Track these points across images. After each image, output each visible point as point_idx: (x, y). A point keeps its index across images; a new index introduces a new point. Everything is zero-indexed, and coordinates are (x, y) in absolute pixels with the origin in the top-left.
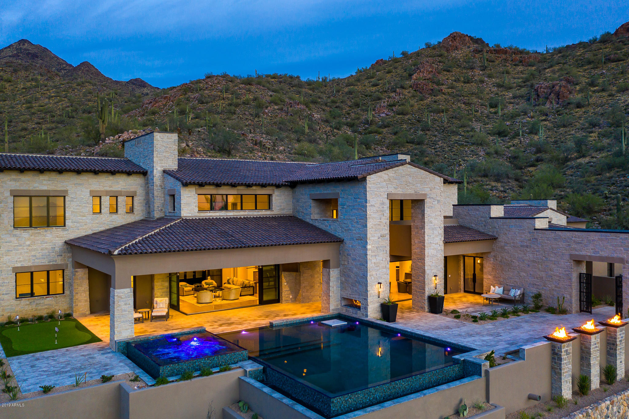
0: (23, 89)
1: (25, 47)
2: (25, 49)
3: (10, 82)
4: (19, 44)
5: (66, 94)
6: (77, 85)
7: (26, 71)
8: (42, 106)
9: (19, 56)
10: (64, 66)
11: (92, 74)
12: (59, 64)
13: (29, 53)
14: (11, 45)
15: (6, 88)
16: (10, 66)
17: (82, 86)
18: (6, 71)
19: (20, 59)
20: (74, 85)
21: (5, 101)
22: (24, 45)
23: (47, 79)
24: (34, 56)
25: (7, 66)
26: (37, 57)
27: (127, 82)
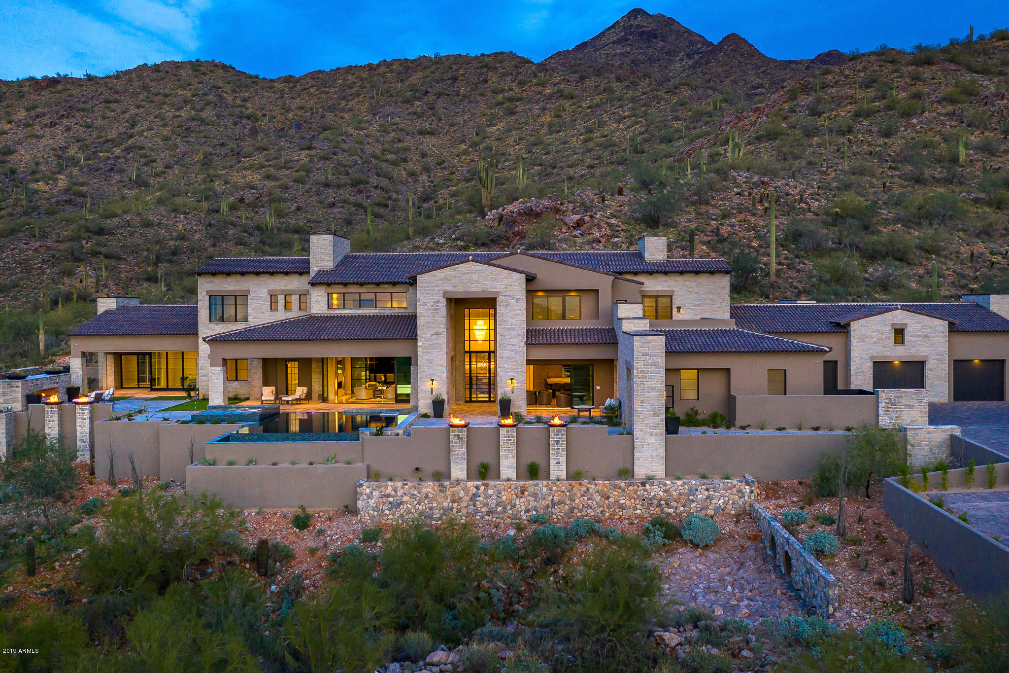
0: (588, 108)
1: (637, 22)
2: (638, 27)
3: (572, 98)
4: (629, 18)
5: (646, 110)
6: (666, 92)
7: (598, 76)
8: (604, 137)
9: (627, 40)
10: (699, 46)
11: (742, 55)
12: (692, 43)
13: (643, 32)
14: (617, 22)
15: (565, 110)
16: (575, 72)
17: (673, 94)
18: (568, 81)
19: (628, 45)
20: (662, 94)
21: (559, 131)
22: (636, 18)
23: (627, 87)
24: (651, 36)
25: (571, 73)
26: (656, 37)
27: (812, 61)
